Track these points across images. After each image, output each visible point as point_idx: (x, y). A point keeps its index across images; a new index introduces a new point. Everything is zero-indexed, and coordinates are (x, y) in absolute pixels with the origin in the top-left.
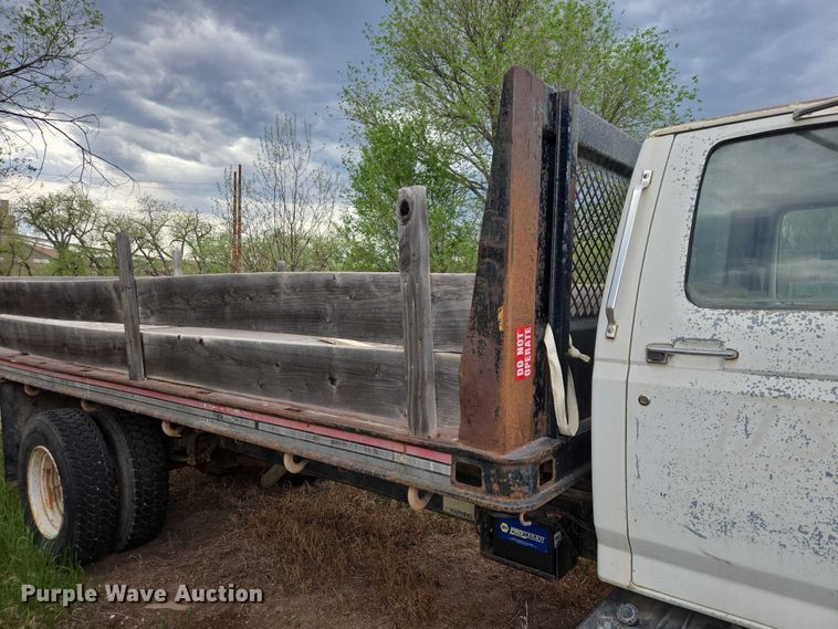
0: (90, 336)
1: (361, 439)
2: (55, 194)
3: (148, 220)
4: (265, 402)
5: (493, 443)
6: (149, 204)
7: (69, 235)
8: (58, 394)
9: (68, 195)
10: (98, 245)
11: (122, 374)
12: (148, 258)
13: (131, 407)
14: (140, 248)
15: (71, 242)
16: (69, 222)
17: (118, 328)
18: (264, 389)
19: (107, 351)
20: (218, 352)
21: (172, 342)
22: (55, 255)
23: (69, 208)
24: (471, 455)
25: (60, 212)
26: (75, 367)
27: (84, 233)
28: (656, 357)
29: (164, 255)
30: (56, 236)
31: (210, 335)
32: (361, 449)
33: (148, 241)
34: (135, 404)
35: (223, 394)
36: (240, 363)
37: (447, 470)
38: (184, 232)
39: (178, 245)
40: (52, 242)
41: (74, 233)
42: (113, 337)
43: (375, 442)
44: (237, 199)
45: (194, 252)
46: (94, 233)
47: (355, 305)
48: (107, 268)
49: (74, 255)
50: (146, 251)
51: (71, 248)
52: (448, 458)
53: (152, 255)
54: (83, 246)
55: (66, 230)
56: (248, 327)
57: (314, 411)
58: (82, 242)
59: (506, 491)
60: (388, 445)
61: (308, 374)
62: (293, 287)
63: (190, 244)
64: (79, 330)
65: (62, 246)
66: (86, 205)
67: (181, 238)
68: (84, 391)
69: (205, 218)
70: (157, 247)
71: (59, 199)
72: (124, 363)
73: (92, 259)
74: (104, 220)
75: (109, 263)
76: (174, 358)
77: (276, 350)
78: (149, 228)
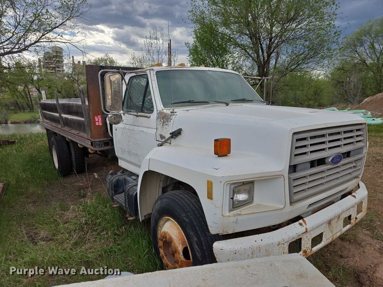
0: (57, 117)
1: (83, 139)
4: (75, 132)
5: (92, 138)
9: (105, 58)
11: (61, 127)
19: (58, 121)
20: (71, 121)
21: (66, 119)
26: (56, 125)
32: (83, 141)
34: (62, 134)
36: (73, 123)
37: (90, 144)
52: (90, 141)
56: (72, 115)
57: (81, 133)
59: (95, 147)
60: (85, 139)
62: (75, 106)
64: (55, 115)
72: (61, 124)
76: (67, 122)
77: (76, 121)
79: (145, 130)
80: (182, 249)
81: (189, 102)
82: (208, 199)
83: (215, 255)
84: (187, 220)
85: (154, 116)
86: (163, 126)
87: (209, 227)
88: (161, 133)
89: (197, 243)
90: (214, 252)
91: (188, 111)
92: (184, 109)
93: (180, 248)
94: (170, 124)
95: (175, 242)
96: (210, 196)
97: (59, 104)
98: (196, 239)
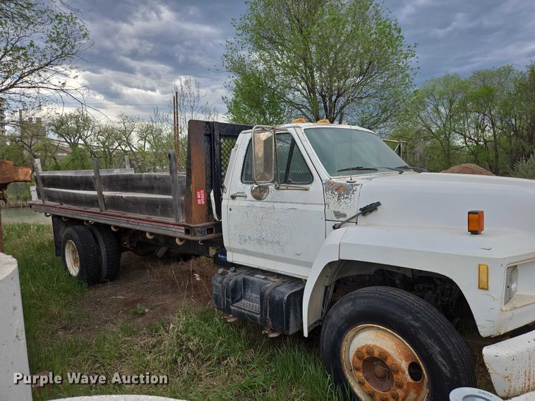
0: (86, 196)
1: (164, 225)
2: (68, 114)
3: (123, 128)
4: (141, 216)
5: (191, 222)
6: (124, 118)
7: (78, 139)
8: (75, 219)
9: (76, 114)
10: (95, 144)
11: (97, 210)
12: (124, 151)
13: (101, 222)
14: (119, 145)
15: (79, 142)
16: (78, 131)
17: (95, 193)
18: (141, 213)
19: (92, 202)
20: (127, 200)
21: (113, 198)
22: (70, 151)
23: (77, 122)
24: (188, 226)
25: (72, 124)
26: (81, 208)
27: (87, 137)
28: (233, 197)
29: (134, 149)
30: (70, 140)
31: (125, 195)
32: (164, 228)
33: (124, 141)
34: (102, 220)
35: (130, 215)
36: (134, 204)
37: (183, 231)
38: (145, 135)
39: (142, 142)
40: (69, 143)
41: (80, 137)
42: (94, 196)
43: (167, 226)
44: (176, 114)
45: (152, 146)
46: (92, 137)
47: (162, 184)
48: (100, 157)
49: (81, 150)
50: (123, 147)
51: (80, 146)
52: (183, 228)
53: (127, 149)
54: (87, 145)
55: (76, 136)
56: (134, 192)
57: (154, 218)
58: (85, 142)
59: (195, 235)
60: (170, 226)
61: (151, 206)
62: (146, 178)
63: (149, 142)
64: (82, 194)
65: (74, 145)
66: (87, 120)
67: (143, 138)
68: (84, 217)
69: (157, 125)
70: (129, 144)
71: (71, 117)
72: (98, 206)
73: (92, 153)
74: (97, 129)
75: (102, 154)
76: (114, 203)
77: (143, 199)
78: (124, 132)
79: (299, 207)
80: (408, 366)
81: (358, 169)
82: (479, 290)
83: (486, 365)
84: (417, 324)
85: (316, 187)
86: (338, 199)
87: (479, 328)
88: (336, 210)
89: (440, 353)
90: (485, 362)
91: (371, 179)
92: (362, 177)
93: (404, 365)
94: (355, 196)
95: (395, 357)
96: (483, 287)
97: (100, 176)
98: (438, 349)
